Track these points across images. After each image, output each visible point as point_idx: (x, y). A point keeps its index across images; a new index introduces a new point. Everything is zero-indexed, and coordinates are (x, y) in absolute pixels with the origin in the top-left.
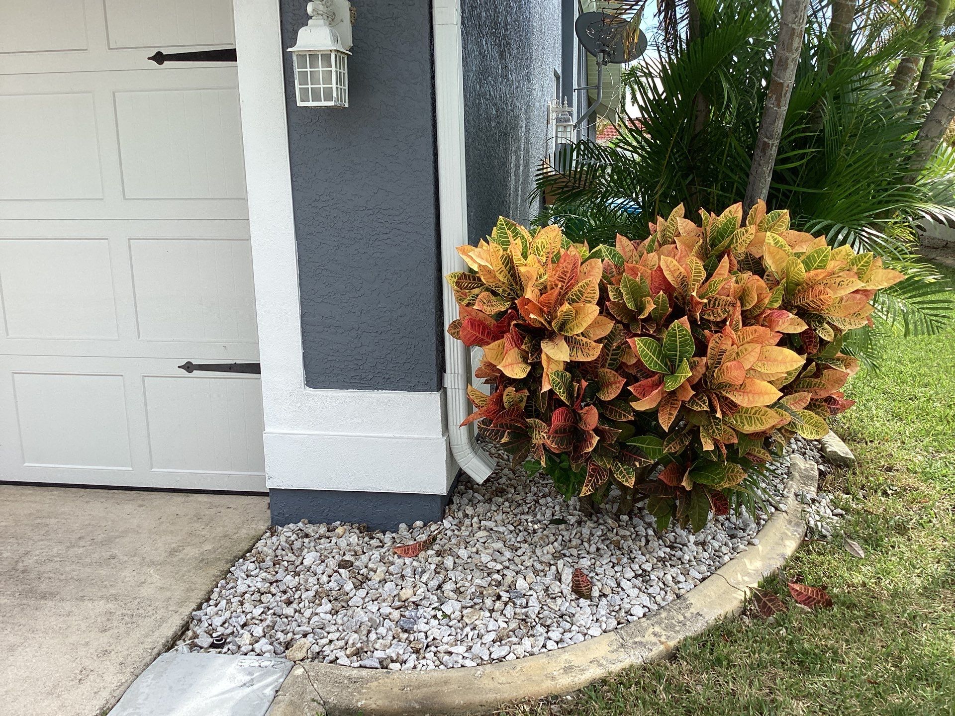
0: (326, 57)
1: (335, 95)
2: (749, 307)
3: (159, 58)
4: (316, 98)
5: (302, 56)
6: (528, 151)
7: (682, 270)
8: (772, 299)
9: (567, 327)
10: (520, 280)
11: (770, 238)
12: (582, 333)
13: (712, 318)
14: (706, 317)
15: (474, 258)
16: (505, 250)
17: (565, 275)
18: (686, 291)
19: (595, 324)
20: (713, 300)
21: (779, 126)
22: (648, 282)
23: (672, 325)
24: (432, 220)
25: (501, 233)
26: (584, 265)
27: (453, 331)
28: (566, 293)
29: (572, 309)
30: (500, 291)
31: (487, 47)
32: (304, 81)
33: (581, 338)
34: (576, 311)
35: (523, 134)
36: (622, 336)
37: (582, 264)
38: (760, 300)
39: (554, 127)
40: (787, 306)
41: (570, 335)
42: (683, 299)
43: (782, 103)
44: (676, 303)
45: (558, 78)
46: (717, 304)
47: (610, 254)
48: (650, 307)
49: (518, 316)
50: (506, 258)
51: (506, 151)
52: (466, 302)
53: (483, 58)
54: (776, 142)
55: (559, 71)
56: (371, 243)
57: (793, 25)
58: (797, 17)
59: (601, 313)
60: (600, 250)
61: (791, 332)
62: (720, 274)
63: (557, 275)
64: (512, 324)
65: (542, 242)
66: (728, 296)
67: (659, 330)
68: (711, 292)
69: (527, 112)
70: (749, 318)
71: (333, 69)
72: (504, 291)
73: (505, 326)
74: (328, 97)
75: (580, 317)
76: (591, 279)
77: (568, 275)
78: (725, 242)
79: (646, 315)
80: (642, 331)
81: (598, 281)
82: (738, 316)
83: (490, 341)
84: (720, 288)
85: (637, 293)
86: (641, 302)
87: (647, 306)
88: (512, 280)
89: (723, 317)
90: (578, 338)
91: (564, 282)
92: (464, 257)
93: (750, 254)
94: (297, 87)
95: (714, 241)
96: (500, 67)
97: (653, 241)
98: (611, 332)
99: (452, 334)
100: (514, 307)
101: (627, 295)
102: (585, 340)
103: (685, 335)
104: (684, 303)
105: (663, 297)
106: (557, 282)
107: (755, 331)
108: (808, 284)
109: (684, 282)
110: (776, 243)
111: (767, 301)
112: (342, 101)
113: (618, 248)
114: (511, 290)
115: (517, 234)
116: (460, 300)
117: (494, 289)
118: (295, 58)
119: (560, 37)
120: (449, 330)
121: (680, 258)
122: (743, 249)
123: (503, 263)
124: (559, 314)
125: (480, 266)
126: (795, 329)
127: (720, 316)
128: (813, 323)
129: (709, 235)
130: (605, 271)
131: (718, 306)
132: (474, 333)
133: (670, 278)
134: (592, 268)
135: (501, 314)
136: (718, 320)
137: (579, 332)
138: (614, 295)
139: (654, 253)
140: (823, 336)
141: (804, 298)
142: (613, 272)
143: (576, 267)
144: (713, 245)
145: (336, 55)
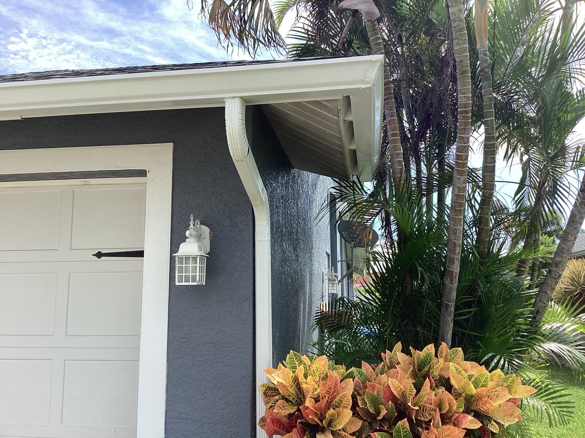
0: (195, 259)
1: (198, 279)
2: (444, 411)
3: (99, 255)
4: (187, 280)
5: (181, 258)
6: (311, 299)
7: (402, 387)
8: (457, 406)
9: (333, 424)
10: (303, 392)
11: (453, 366)
12: (342, 428)
13: (422, 419)
14: (419, 418)
15: (275, 377)
16: (294, 372)
17: (331, 390)
18: (405, 401)
19: (350, 422)
20: (422, 407)
21: (454, 294)
22: (382, 394)
23: (398, 425)
24: (251, 350)
25: (292, 361)
26: (342, 383)
27: (262, 424)
28: (332, 401)
29: (335, 413)
30: (291, 399)
31: (286, 247)
32: (181, 271)
33: (342, 432)
34: (338, 414)
35: (308, 290)
36: (367, 430)
37: (341, 381)
38: (451, 407)
39: (327, 284)
40: (468, 411)
41: (335, 430)
42: (404, 406)
43: (454, 282)
44: (400, 409)
45: (328, 256)
46: (425, 410)
47: (359, 374)
48: (384, 412)
49: (302, 417)
50: (294, 377)
51: (297, 301)
52: (270, 405)
53: (284, 252)
54: (453, 304)
55: (329, 252)
56: (212, 364)
57: (455, 241)
58: (456, 236)
59: (353, 414)
60: (352, 372)
61: (472, 428)
62: (425, 390)
63: (325, 390)
64: (298, 422)
65: (317, 367)
66: (431, 404)
67: (390, 427)
68: (420, 402)
69: (310, 278)
70: (446, 419)
71: (198, 265)
72: (293, 399)
73: (293, 423)
74: (194, 280)
75: (341, 418)
76: (346, 392)
77: (332, 390)
78: (426, 369)
79: (382, 417)
80: (380, 428)
81: (351, 393)
82: (438, 418)
83: (284, 433)
84: (425, 399)
85: (375, 402)
86: (378, 408)
87: (382, 411)
88: (298, 392)
89: (429, 418)
90: (340, 432)
91: (330, 394)
92: (269, 376)
93: (442, 376)
94: (177, 274)
95: (420, 367)
96: (294, 256)
97: (384, 366)
98: (361, 427)
99: (261, 426)
100: (299, 410)
101: (369, 403)
102: (344, 433)
103: (406, 431)
104: (405, 408)
105: (391, 405)
106: (325, 394)
107: (449, 429)
108: (478, 396)
109: (403, 395)
110: (457, 370)
111: (455, 408)
112: (201, 282)
113: (363, 369)
114: (298, 398)
115: (301, 362)
116: (267, 403)
117: (287, 397)
118: (177, 259)
119: (329, 234)
120: (259, 423)
121: (400, 379)
122: (438, 373)
123: (293, 381)
124: (327, 416)
125: (278, 382)
126: (474, 426)
127: (427, 418)
128: (485, 421)
129: (416, 364)
130: (355, 386)
131: (426, 411)
132: (274, 427)
133: (395, 392)
134: (347, 384)
135: (290, 415)
136: (427, 420)
137: (341, 428)
138: (362, 403)
139: (385, 375)
140: (492, 430)
141: (477, 405)
142: (360, 386)
143: (337, 385)
144: (420, 370)
145: (200, 258)
